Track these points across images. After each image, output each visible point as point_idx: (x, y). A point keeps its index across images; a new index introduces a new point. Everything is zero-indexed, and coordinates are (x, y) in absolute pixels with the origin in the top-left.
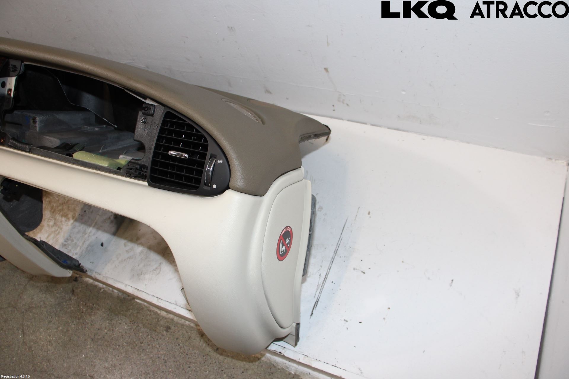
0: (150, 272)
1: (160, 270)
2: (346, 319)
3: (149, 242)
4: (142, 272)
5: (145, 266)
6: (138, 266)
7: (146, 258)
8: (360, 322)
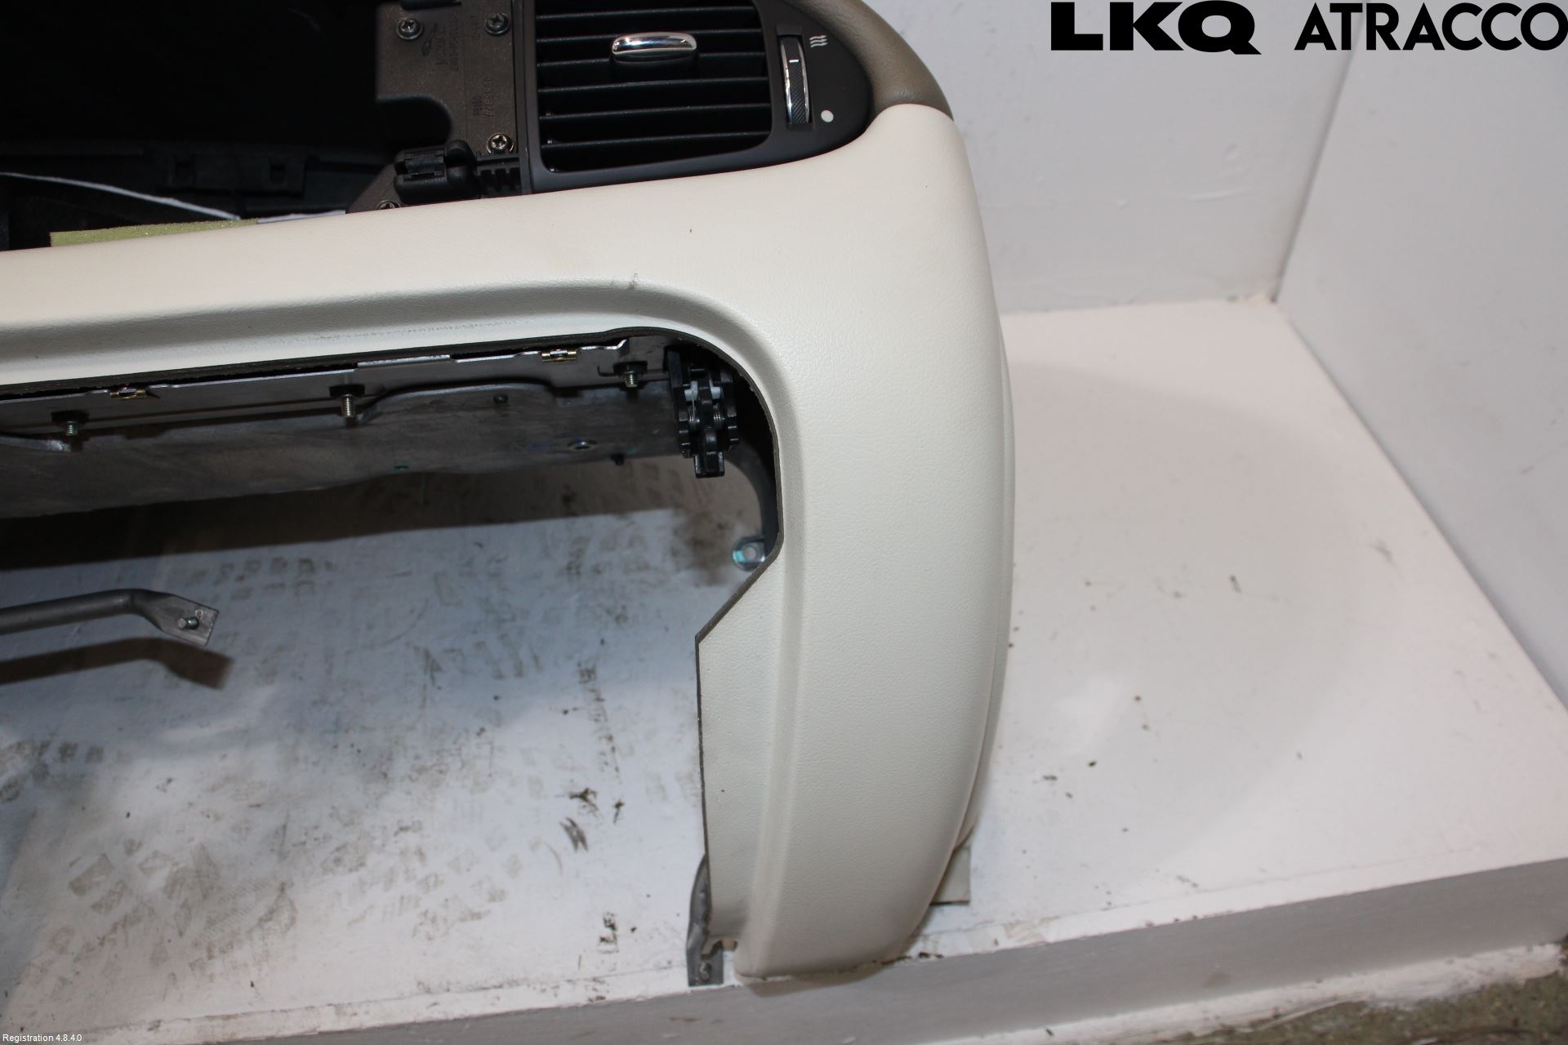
0: (250, 931)
1: (294, 910)
2: (1048, 773)
3: (192, 839)
4: (209, 950)
5: (211, 923)
6: (181, 934)
7: (205, 897)
8: (1092, 764)
